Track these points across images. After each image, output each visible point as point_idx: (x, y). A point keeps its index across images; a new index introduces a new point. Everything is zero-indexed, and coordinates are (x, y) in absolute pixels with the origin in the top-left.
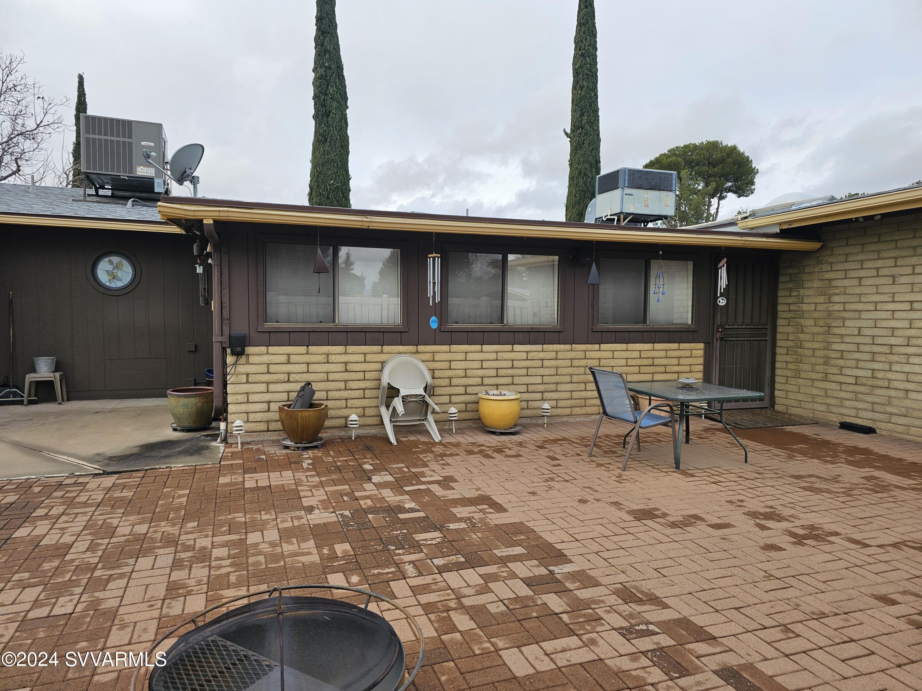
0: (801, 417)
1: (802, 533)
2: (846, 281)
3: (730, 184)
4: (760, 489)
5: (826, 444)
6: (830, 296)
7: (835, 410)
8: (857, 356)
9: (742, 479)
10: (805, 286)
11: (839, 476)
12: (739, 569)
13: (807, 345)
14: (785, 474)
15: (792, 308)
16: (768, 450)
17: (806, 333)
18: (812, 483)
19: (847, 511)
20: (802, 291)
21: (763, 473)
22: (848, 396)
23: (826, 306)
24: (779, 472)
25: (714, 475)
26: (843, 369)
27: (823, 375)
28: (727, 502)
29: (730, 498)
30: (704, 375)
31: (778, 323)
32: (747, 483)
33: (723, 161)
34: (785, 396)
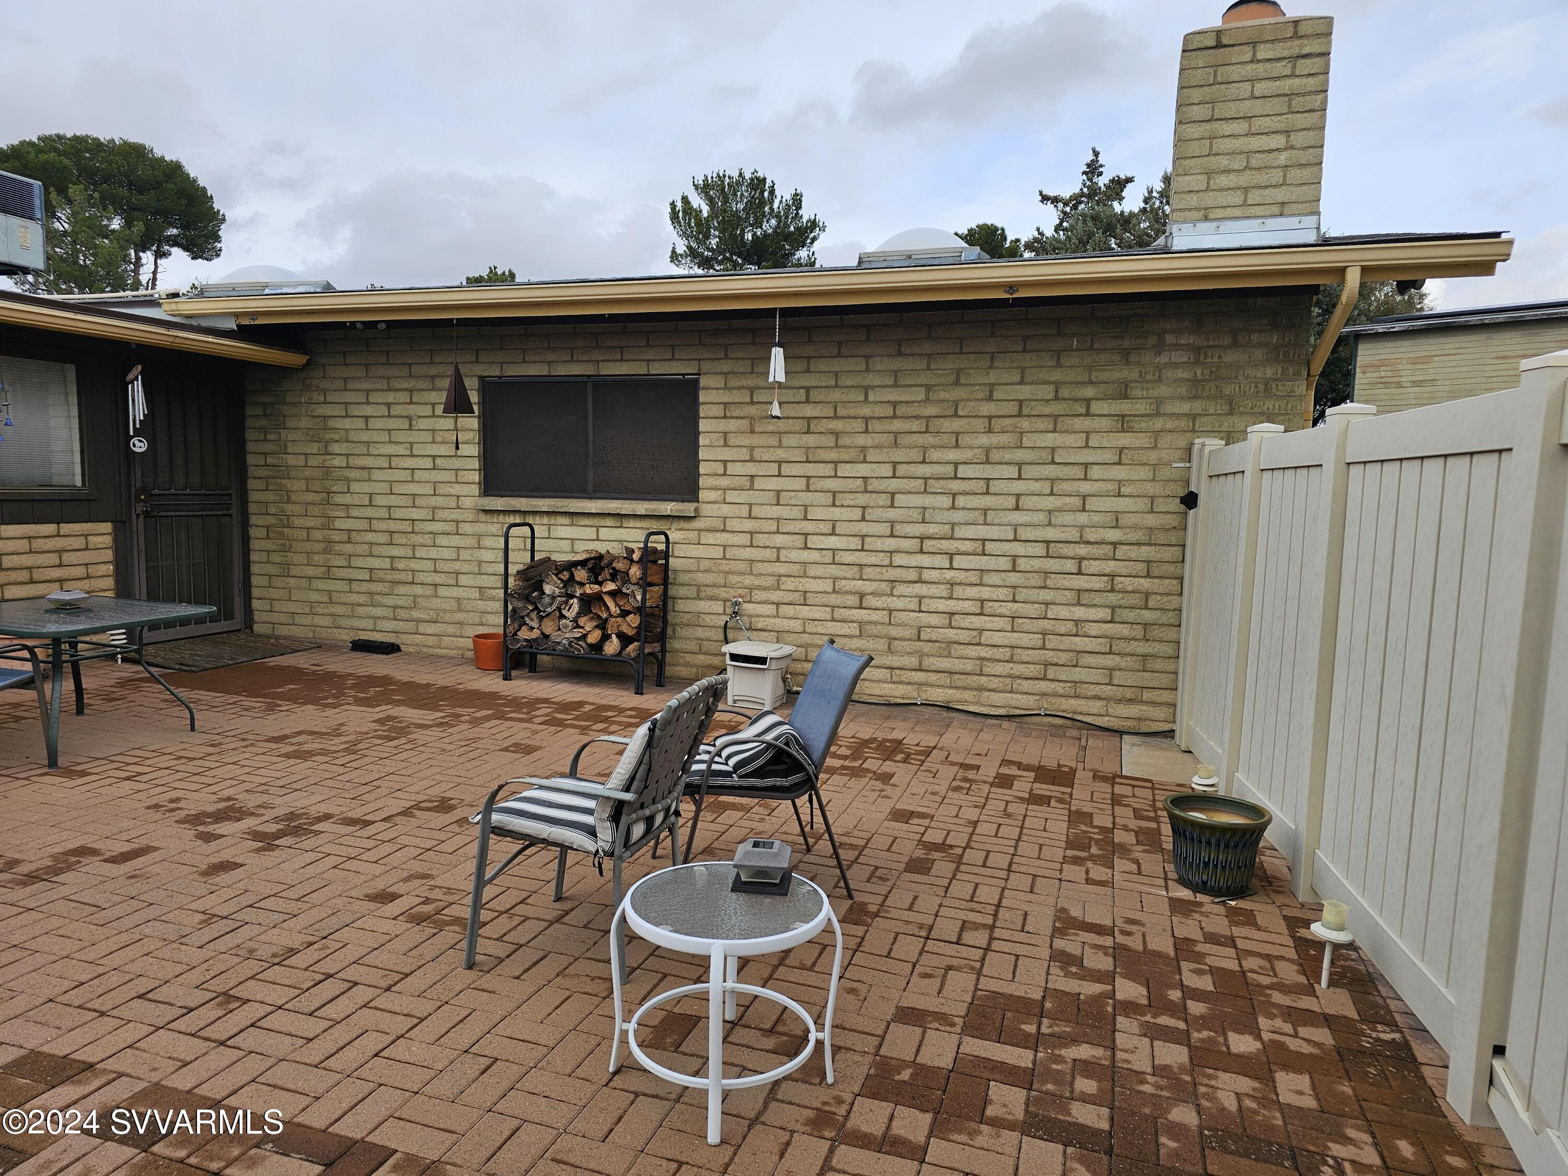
0: (296, 639)
1: (274, 830)
2: (347, 421)
3: (175, 231)
4: (212, 773)
5: (330, 678)
6: (327, 443)
7: (344, 622)
8: (370, 537)
9: (183, 761)
10: (288, 425)
11: (342, 724)
12: (157, 923)
13: (298, 522)
14: (258, 738)
15: (270, 460)
16: (234, 703)
17: (295, 503)
18: (300, 744)
19: (346, 777)
20: (284, 433)
21: (221, 744)
22: (361, 599)
23: (321, 458)
24: (249, 737)
25: (128, 764)
26: (353, 558)
27: (323, 569)
28: (147, 808)
29: (153, 802)
30: (117, 582)
31: (249, 487)
32: (191, 767)
33: (157, 185)
34: (268, 608)
